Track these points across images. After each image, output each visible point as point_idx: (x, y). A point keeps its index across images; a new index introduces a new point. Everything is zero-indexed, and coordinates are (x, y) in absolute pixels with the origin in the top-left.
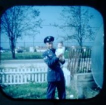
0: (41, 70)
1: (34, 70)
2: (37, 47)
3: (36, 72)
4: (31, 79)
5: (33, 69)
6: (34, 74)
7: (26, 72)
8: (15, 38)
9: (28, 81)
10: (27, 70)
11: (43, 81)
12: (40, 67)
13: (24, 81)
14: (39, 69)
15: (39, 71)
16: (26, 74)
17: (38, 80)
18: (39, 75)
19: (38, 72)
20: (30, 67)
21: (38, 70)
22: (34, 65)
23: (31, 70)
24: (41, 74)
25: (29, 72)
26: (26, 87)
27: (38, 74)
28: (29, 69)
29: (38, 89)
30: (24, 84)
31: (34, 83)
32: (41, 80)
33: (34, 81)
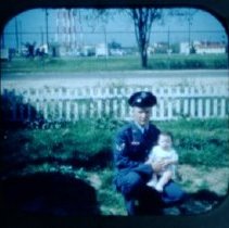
0: (204, 92)
1: (190, 92)
2: (196, 43)
3: (193, 94)
4: (182, 110)
5: (186, 89)
6: (190, 99)
7: (170, 94)
8: (149, 22)
9: (174, 113)
10: (174, 90)
11: (207, 115)
13: (166, 114)
15: (200, 94)
17: (196, 113)
18: (200, 102)
19: (197, 95)
20: (180, 85)
21: (196, 91)
22: (189, 80)
23: (182, 91)
24: (204, 99)
25: (178, 94)
27: (196, 99)
28: (178, 89)
29: (198, 131)
30: (167, 121)
31: (188, 119)
32: (204, 113)
33: (188, 115)
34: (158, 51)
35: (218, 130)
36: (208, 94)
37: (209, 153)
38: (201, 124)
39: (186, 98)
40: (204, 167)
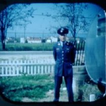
0: (33, 62)
1: (27, 62)
2: (28, 38)
4: (23, 71)
5: (25, 61)
6: (27, 66)
7: (18, 63)
9: (20, 73)
10: (20, 61)
11: (35, 73)
12: (32, 59)
13: (16, 73)
14: (32, 61)
15: (32, 63)
16: (18, 66)
17: (30, 73)
18: (32, 68)
19: (30, 64)
20: (22, 59)
21: (30, 62)
22: (27, 56)
23: (23, 62)
24: (34, 66)
25: (22, 63)
26: (18, 79)
27: (30, 66)
28: (21, 61)
29: (31, 81)
30: (16, 76)
31: (26, 75)
32: (33, 72)
33: (27, 73)
34: (10, 41)
35: (40, 80)
36: (35, 63)
37: (37, 92)
38: (32, 78)
39: (25, 65)
40: (34, 98)
